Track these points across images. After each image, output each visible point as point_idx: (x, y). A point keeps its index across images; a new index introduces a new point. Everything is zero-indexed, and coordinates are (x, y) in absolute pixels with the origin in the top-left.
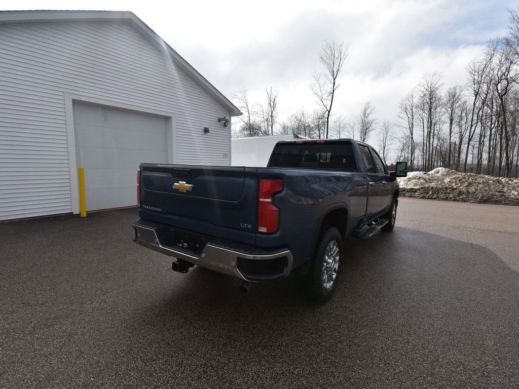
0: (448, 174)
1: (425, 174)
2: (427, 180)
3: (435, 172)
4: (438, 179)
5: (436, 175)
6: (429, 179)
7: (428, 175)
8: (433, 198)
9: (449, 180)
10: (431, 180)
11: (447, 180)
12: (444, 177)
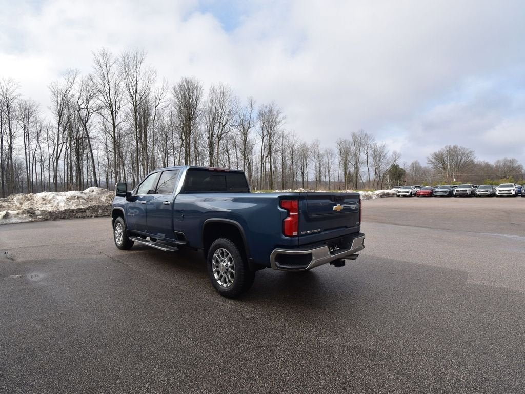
0: (102, 193)
1: (82, 193)
2: (87, 199)
3: (89, 191)
4: (96, 198)
5: (92, 194)
6: (88, 198)
7: (85, 194)
8: (106, 216)
9: (105, 198)
10: (89, 199)
11: (103, 198)
12: (99, 195)
